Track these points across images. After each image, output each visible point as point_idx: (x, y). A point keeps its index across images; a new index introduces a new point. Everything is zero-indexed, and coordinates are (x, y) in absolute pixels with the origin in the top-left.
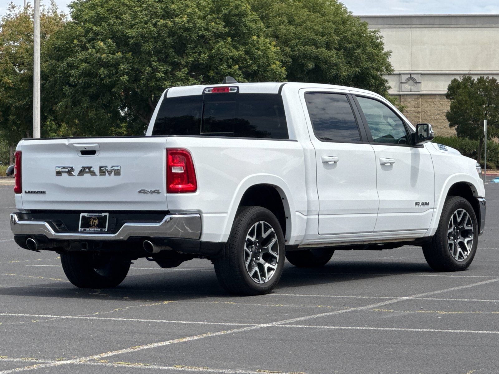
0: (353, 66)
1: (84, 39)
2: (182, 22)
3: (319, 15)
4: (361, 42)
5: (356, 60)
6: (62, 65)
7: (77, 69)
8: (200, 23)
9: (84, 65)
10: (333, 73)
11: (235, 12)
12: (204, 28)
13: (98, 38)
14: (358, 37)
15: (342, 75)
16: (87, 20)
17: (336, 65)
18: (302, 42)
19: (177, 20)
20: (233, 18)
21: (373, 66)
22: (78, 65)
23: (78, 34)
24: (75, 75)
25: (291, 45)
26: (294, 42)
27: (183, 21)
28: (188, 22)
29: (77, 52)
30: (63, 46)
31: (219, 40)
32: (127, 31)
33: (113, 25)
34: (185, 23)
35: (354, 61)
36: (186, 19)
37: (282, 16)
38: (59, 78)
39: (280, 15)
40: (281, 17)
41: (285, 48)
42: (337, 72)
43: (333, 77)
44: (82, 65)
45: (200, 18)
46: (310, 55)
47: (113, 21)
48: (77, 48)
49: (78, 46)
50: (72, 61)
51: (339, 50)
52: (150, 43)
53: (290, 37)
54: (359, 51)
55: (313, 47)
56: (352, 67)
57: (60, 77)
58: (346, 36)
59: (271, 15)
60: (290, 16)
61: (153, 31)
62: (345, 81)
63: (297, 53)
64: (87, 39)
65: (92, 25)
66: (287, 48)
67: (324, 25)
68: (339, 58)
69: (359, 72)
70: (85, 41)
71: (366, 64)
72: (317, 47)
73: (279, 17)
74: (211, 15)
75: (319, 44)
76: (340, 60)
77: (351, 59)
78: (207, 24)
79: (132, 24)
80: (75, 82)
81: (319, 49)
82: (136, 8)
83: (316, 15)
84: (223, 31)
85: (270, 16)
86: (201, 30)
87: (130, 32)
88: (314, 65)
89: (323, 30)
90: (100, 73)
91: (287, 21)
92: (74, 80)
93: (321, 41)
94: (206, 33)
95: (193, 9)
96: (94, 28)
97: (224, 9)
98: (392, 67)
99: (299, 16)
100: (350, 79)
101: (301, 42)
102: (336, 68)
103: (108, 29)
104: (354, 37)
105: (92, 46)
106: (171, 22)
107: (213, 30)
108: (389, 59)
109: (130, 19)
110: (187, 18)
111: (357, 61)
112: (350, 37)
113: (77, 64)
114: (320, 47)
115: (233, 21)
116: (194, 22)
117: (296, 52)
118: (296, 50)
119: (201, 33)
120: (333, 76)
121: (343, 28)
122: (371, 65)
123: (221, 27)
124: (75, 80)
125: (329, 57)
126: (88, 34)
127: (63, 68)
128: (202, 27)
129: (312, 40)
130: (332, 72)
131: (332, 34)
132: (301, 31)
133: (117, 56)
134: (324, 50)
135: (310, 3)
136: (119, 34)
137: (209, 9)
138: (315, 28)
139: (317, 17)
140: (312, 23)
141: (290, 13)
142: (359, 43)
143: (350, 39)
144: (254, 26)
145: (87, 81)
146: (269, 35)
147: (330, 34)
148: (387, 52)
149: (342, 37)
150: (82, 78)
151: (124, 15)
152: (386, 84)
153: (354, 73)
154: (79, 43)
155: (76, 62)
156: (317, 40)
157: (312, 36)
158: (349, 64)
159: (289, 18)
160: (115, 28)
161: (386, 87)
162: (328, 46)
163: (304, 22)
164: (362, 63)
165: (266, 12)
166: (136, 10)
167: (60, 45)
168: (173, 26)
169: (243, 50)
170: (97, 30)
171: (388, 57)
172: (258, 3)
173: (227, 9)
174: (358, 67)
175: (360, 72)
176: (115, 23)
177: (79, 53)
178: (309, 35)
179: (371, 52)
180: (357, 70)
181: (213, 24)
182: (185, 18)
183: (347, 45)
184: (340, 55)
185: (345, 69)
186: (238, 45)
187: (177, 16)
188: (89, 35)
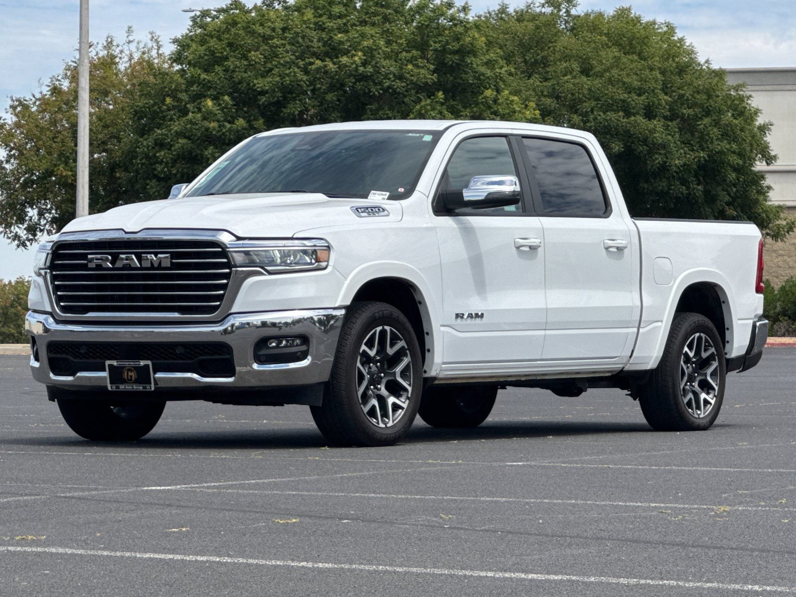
0: (695, 148)
1: (184, 97)
2: (352, 64)
3: (636, 57)
4: (711, 106)
5: (702, 138)
6: (145, 143)
7: (169, 149)
8: (389, 66)
9: (182, 141)
10: (657, 161)
11: (453, 46)
12: (394, 75)
13: (209, 93)
14: (705, 97)
15: (673, 163)
16: (193, 62)
17: (664, 146)
18: (603, 105)
19: (344, 60)
20: (449, 56)
21: (732, 147)
22: (171, 143)
23: (173, 87)
24: (165, 160)
25: (582, 111)
26: (587, 106)
27: (355, 62)
28: (364, 64)
29: (171, 120)
30: (149, 108)
31: (422, 97)
32: (255, 81)
33: (234, 71)
34: (357, 66)
35: (698, 140)
36: (360, 59)
37: (570, 61)
38: (140, 166)
39: (566, 58)
40: (567, 63)
41: (572, 116)
42: (665, 159)
43: (658, 168)
44: (178, 143)
45: (387, 57)
46: (616, 129)
47: (233, 62)
48: (172, 112)
49: (174, 109)
50: (162, 135)
51: (671, 120)
52: (298, 102)
53: (581, 96)
54: (707, 121)
55: (621, 114)
56: (692, 150)
57: (142, 164)
58: (683, 95)
59: (552, 59)
60: (585, 60)
61: (301, 80)
62: (680, 174)
63: (593, 124)
64: (189, 95)
65: (199, 71)
66: (575, 116)
67: (643, 76)
68: (670, 135)
69: (705, 160)
70: (187, 99)
71: (719, 145)
72: (628, 114)
73: (566, 62)
74: (407, 52)
75: (634, 109)
76: (670, 137)
77: (693, 135)
78: (401, 68)
79: (267, 69)
80: (165, 172)
81: (633, 118)
82: (275, 40)
83: (630, 57)
84: (429, 81)
85: (551, 61)
86: (389, 79)
87: (261, 84)
88: (622, 146)
89: (642, 84)
90: (206, 155)
91: (579, 69)
92: (164, 168)
93: (636, 104)
94: (398, 84)
95: (374, 41)
96: (203, 76)
97: (435, 42)
98: (771, 150)
99: (601, 61)
100: (690, 172)
101: (599, 106)
102: (663, 152)
103: (225, 78)
104: (698, 97)
105: (197, 108)
106: (334, 64)
107: (412, 78)
108: (766, 136)
109: (262, 60)
110: (363, 58)
111: (703, 140)
112: (690, 97)
113: (169, 140)
114: (634, 115)
115: (450, 63)
116: (376, 63)
117: (591, 122)
118: (591, 119)
119: (387, 84)
120: (658, 165)
121: (679, 80)
122: (728, 146)
123: (425, 73)
124: (166, 169)
125: (650, 131)
126: (192, 87)
127: (148, 148)
128: (390, 73)
129: (620, 103)
130: (657, 159)
131: (656, 91)
132: (600, 85)
133: (238, 126)
134: (640, 119)
135: (625, 37)
136: (242, 86)
137: (406, 41)
138: (626, 80)
139: (632, 61)
140: (621, 73)
141: (584, 55)
142: (707, 107)
143: (691, 100)
144: (489, 73)
145: (186, 170)
146: (545, 93)
147: (653, 91)
148: (764, 124)
149: (676, 97)
150: (178, 165)
151: (253, 53)
152: (762, 182)
153: (696, 160)
154: (176, 104)
155: (168, 137)
156: (630, 102)
157: (619, 94)
158: (688, 145)
159: (583, 63)
160: (238, 76)
161: (762, 187)
162: (649, 113)
163: (608, 70)
164: (712, 142)
165: (543, 54)
166: (274, 43)
167: (144, 107)
168: (336, 72)
169: (468, 114)
170: (206, 79)
171: (765, 133)
172: (530, 39)
173: (440, 42)
174: (703, 150)
175: (707, 158)
176: (237, 67)
177: (175, 122)
178: (614, 93)
179: (729, 123)
180: (702, 155)
181: (410, 67)
182: (359, 57)
183: (685, 111)
184: (672, 128)
185: (681, 154)
186: (460, 107)
187: (346, 53)
188: (192, 89)
